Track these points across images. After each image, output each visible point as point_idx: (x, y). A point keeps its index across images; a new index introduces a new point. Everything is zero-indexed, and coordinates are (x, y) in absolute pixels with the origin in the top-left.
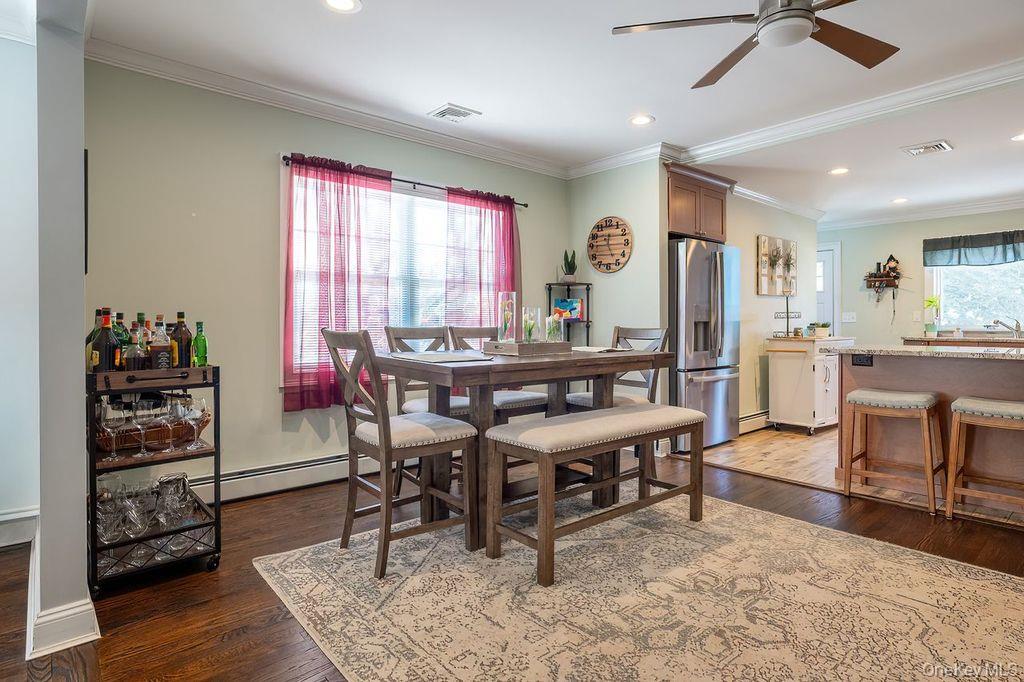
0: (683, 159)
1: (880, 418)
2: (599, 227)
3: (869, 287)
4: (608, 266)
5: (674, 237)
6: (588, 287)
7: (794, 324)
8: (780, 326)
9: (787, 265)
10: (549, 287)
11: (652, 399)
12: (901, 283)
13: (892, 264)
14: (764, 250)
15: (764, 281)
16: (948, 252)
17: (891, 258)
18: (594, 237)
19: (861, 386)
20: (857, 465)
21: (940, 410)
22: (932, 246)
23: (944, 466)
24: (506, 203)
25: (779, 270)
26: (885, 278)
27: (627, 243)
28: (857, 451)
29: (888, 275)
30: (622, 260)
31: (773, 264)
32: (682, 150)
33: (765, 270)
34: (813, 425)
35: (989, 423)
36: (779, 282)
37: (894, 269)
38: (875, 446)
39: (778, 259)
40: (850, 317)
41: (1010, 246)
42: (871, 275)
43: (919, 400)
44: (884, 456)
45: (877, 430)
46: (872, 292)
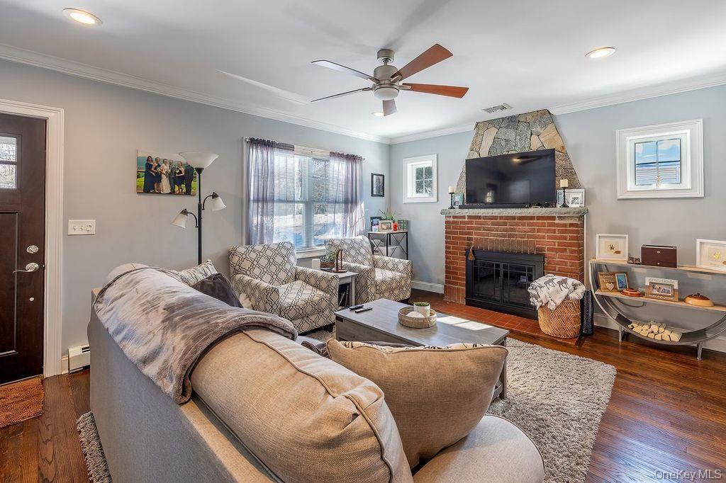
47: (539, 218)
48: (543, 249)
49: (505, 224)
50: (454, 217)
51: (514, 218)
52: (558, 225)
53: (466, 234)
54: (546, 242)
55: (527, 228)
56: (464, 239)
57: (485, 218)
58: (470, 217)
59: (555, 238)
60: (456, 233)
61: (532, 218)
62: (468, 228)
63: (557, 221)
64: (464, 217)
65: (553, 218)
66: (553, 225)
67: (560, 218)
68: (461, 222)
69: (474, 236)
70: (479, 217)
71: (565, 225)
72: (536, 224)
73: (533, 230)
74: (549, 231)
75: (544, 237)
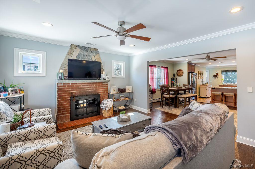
0: (190, 62)
1: (216, 95)
2: (178, 70)
3: (214, 77)
4: (180, 76)
5: (189, 73)
6: (177, 78)
7: (203, 83)
8: (201, 83)
9: (202, 74)
10: (171, 78)
11: (189, 93)
12: (218, 77)
13: (217, 74)
14: (199, 73)
15: (199, 77)
16: (225, 72)
17: (217, 73)
18: (177, 72)
19: (213, 92)
20: (213, 100)
21: (222, 94)
22: (223, 72)
23: (223, 101)
24: (167, 68)
25: (201, 75)
26: (216, 76)
27: (183, 73)
28: (213, 99)
29: (216, 75)
30: (182, 75)
31: (200, 75)
32: (190, 61)
33: (199, 75)
34: (207, 97)
35: (228, 95)
36: (201, 77)
37: (217, 75)
38: (215, 99)
39: (201, 74)
40: (211, 81)
41: (233, 72)
42: (214, 75)
43: (220, 93)
44: (216, 100)
45: (215, 97)
46: (214, 78)
47: (98, 83)
48: (99, 93)
49: (87, 86)
50: (63, 84)
51: (90, 83)
52: (103, 85)
53: (70, 91)
54: (100, 90)
55: (95, 86)
56: (69, 93)
57: (79, 83)
58: (72, 84)
59: (103, 89)
60: (65, 91)
61: (96, 83)
62: (71, 88)
63: (103, 84)
64: (69, 84)
65: (102, 83)
66: (102, 85)
67: (104, 83)
68: (68, 86)
69: (74, 91)
70: (77, 83)
71: (105, 85)
72: (97, 85)
73: (97, 87)
74: (101, 87)
75: (99, 89)
